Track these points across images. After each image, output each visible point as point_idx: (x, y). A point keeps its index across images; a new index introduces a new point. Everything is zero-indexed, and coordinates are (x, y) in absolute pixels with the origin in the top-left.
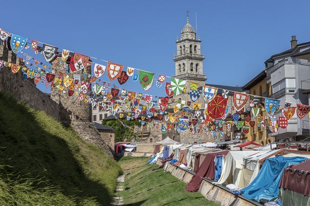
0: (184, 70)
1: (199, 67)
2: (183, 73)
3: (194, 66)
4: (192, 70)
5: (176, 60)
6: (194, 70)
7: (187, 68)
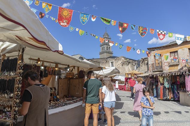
0: (104, 50)
1: (110, 49)
2: (103, 50)
3: (108, 48)
4: (107, 49)
5: (101, 46)
6: (108, 49)
7: (105, 48)
